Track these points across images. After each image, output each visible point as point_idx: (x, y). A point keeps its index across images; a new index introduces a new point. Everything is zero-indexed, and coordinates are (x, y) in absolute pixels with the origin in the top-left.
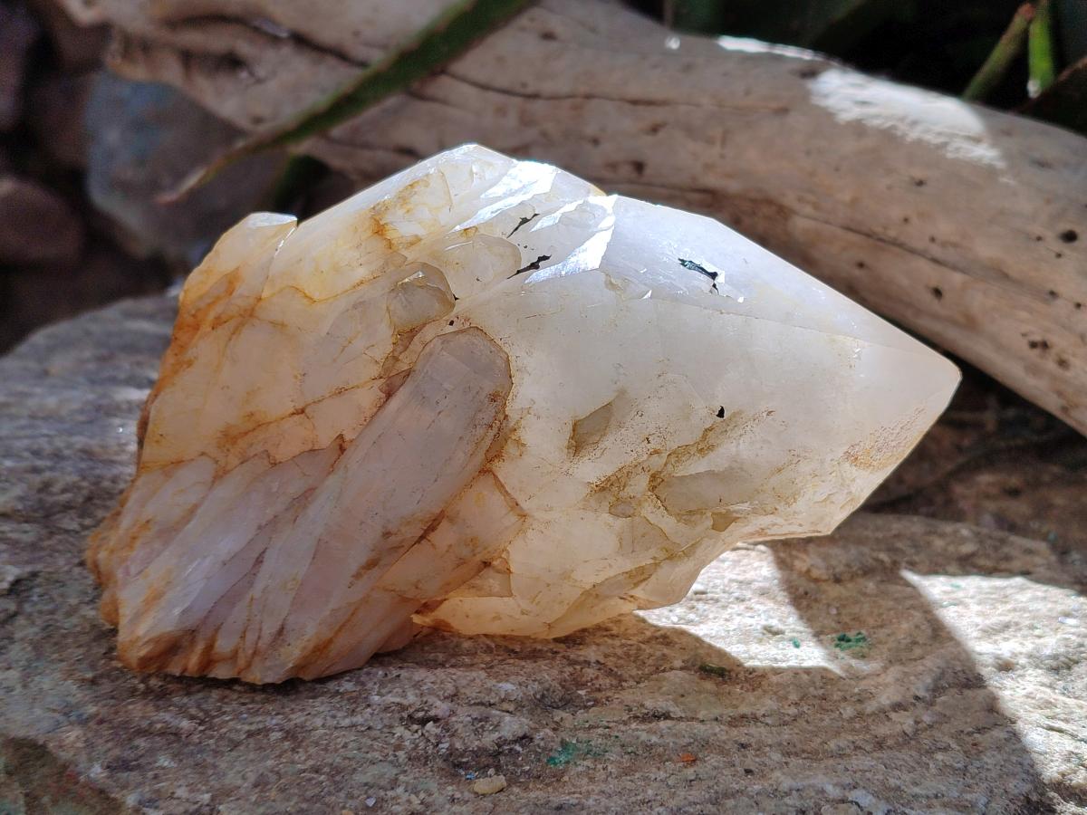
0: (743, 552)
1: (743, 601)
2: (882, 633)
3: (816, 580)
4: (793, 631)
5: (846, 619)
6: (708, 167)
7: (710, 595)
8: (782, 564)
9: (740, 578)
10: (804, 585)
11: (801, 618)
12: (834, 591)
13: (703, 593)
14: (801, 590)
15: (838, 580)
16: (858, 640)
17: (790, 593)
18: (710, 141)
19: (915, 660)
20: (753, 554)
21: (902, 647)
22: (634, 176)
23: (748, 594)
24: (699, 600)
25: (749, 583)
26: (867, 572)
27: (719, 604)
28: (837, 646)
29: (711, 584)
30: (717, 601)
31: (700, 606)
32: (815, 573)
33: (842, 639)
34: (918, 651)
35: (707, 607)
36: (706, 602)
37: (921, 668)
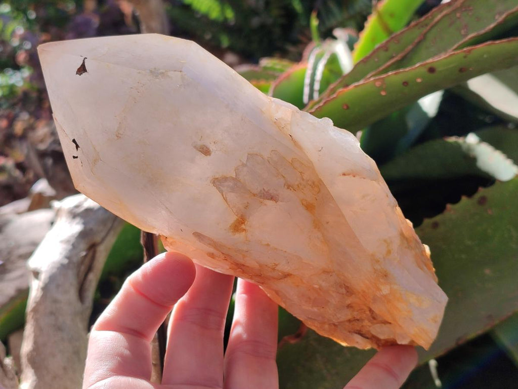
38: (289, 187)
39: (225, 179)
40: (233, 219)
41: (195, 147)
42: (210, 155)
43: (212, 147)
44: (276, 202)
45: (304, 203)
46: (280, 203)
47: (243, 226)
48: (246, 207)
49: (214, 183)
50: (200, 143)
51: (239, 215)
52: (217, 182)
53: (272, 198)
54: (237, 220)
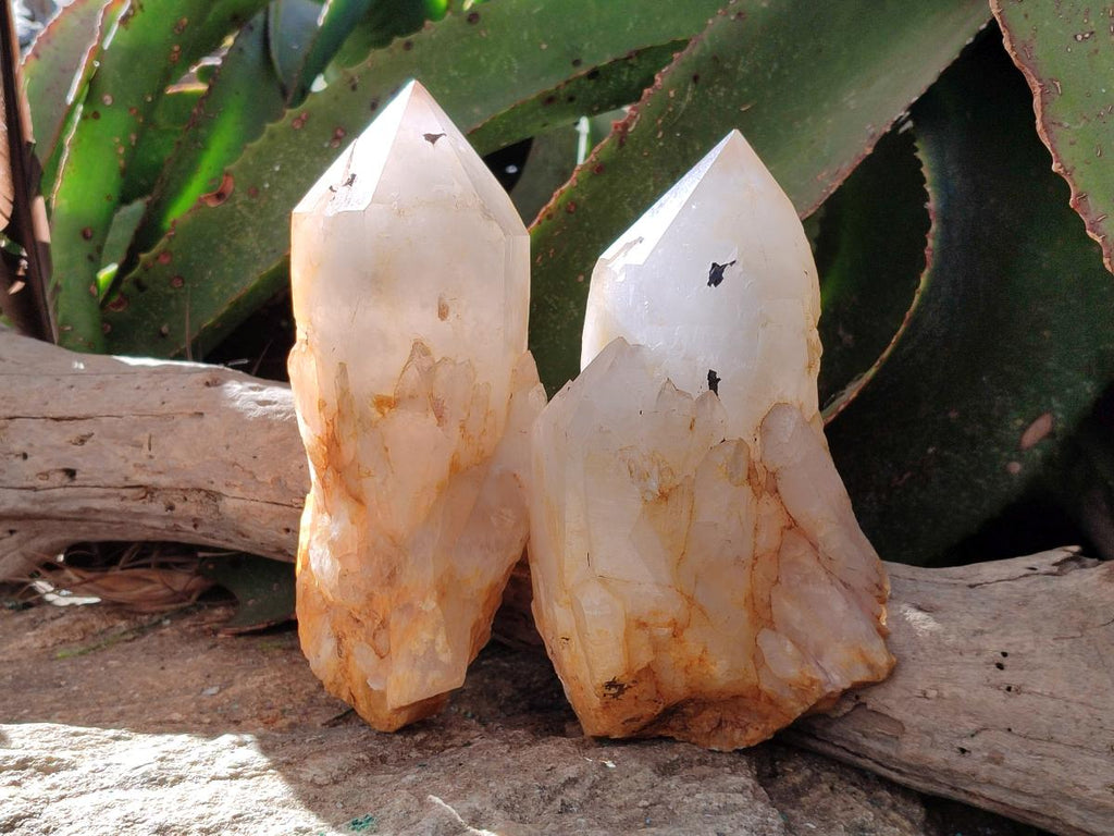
0: (258, 778)
1: (272, 814)
2: (383, 812)
3: (320, 786)
4: (318, 827)
5: (352, 809)
6: (140, 467)
7: (246, 816)
8: (290, 780)
9: (264, 798)
10: (313, 792)
11: (318, 816)
12: (336, 790)
13: (240, 815)
14: (312, 796)
15: (336, 782)
16: (368, 821)
17: (304, 800)
18: (139, 446)
19: (415, 824)
20: (266, 777)
21: (401, 816)
22: (66, 481)
23: (274, 808)
24: (238, 822)
25: (272, 800)
26: (355, 770)
27: (255, 821)
28: (353, 829)
29: (244, 808)
30: (253, 819)
31: (241, 826)
32: (319, 780)
33: (355, 823)
34: (414, 818)
35: (246, 825)
36: (244, 821)
37: (421, 828)
38: (462, 427)
39: (426, 352)
40: (389, 393)
41: (440, 299)
42: (442, 320)
43: (451, 317)
44: (438, 425)
45: (456, 457)
46: (440, 430)
47: (386, 410)
48: (411, 397)
49: (416, 343)
50: (447, 301)
51: (397, 397)
52: (420, 349)
53: (440, 417)
54: (391, 398)
